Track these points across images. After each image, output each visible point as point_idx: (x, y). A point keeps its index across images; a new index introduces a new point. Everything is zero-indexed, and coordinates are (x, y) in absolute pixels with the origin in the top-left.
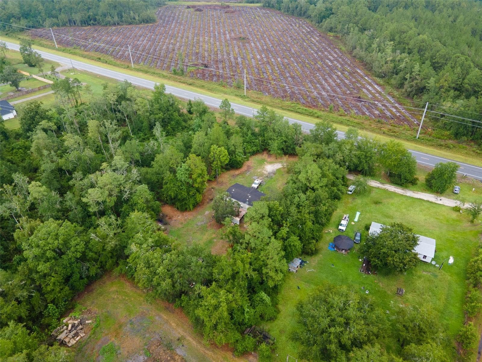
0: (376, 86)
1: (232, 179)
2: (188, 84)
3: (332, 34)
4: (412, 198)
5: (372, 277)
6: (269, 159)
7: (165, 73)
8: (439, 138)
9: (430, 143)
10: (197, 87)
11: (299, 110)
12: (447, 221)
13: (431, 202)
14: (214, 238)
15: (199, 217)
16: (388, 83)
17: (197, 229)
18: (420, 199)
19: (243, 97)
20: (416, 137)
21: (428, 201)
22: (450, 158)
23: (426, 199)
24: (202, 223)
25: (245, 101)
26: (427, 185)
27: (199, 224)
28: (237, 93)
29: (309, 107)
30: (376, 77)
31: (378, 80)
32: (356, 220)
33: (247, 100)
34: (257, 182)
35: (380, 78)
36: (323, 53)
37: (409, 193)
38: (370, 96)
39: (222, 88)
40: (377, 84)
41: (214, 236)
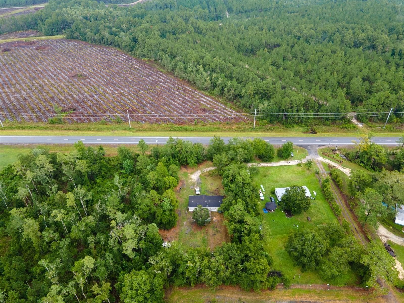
0: (206, 97)
1: (179, 194)
2: (74, 130)
3: (146, 59)
4: (277, 166)
5: (293, 217)
6: (189, 171)
7: (41, 125)
8: (263, 125)
9: (261, 130)
10: (84, 130)
11: (177, 129)
12: (300, 173)
13: (287, 166)
14: (204, 236)
15: (183, 228)
16: (211, 93)
17: (189, 236)
18: (281, 166)
19: (130, 129)
20: (253, 128)
21: (285, 166)
22: (276, 136)
23: (284, 165)
24: (189, 231)
25: (134, 132)
26: (279, 156)
27: (187, 232)
28: (122, 128)
29: (181, 125)
30: (201, 90)
31: (204, 92)
32: (264, 190)
33: (134, 131)
34: (197, 189)
35: (204, 90)
36: (152, 77)
37: (274, 164)
38: (209, 106)
39: (106, 126)
40: (206, 96)
41: (202, 235)
